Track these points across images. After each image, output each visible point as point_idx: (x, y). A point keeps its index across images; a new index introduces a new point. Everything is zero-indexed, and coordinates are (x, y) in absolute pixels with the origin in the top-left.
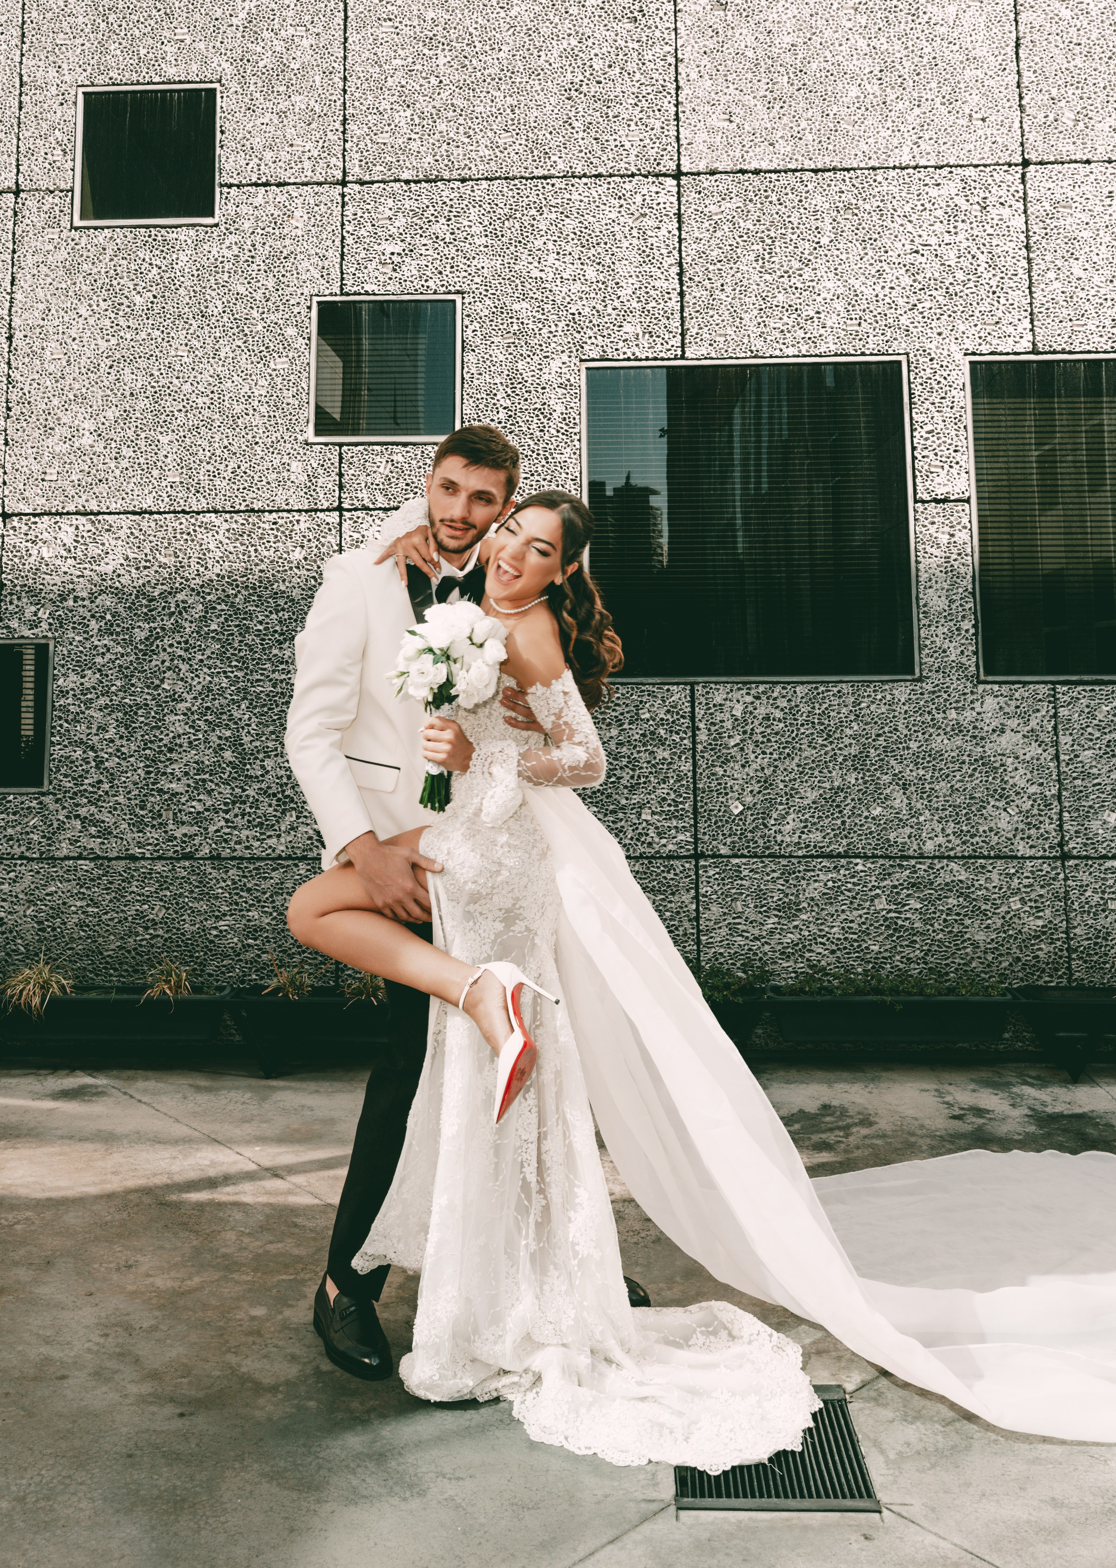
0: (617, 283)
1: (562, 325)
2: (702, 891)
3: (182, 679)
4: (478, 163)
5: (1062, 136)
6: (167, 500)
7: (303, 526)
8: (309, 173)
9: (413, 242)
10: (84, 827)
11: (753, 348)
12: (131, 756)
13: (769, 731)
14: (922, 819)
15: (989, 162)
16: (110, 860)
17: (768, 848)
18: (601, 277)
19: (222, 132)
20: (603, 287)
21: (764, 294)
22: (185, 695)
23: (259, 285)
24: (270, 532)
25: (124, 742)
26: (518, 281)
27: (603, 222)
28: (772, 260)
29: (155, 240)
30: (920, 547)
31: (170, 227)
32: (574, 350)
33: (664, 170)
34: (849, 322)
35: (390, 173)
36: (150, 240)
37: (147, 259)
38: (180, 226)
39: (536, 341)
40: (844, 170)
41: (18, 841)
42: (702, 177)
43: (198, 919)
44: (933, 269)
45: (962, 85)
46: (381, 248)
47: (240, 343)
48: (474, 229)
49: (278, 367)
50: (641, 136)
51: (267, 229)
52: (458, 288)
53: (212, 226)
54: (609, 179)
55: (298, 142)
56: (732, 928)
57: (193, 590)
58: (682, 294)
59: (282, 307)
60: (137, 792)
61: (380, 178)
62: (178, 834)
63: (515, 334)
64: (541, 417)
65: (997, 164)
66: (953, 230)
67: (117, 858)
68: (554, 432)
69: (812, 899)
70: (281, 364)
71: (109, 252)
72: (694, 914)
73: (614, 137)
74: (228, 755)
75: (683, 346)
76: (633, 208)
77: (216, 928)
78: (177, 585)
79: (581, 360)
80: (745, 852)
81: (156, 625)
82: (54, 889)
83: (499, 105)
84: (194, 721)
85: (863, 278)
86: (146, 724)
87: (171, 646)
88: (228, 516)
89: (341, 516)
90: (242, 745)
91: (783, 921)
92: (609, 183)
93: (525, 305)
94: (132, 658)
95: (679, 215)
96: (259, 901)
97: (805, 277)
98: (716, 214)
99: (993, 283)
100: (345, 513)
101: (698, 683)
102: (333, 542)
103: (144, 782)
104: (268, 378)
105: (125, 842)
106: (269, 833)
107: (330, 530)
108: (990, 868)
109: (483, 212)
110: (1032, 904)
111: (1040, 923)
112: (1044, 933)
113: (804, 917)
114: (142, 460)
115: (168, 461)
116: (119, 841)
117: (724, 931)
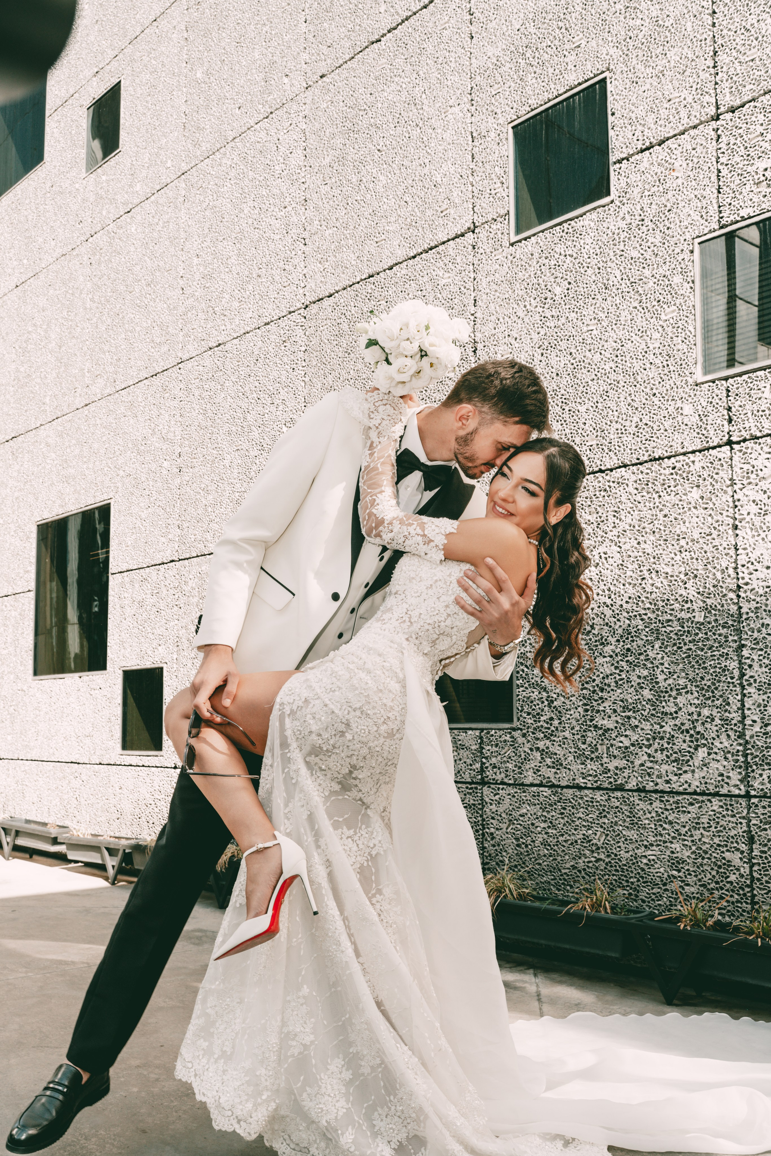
3: (607, 624)
7: (698, 466)
8: (686, 121)
10: (542, 758)
12: (572, 696)
16: (563, 788)
19: (613, 114)
22: (610, 638)
24: (670, 477)
29: (567, 233)
31: (578, 217)
35: (757, 91)
36: (564, 234)
37: (562, 252)
38: (585, 214)
41: (499, 769)
46: (754, 168)
47: (636, 304)
49: (669, 317)
51: (653, 189)
53: (609, 204)
55: (675, 94)
57: (611, 541)
59: (668, 259)
60: (578, 728)
61: (750, 98)
62: (611, 767)
67: (568, 787)
70: (671, 313)
71: (536, 255)
74: (647, 693)
77: (645, 856)
78: (599, 538)
82: (525, 811)
84: (618, 662)
88: (635, 468)
89: (732, 449)
90: (657, 683)
96: (679, 834)
100: (734, 446)
102: (725, 477)
103: (583, 719)
104: (660, 329)
105: (572, 773)
106: (684, 769)
107: (722, 465)
114: (567, 431)
115: (586, 427)
116: (568, 772)
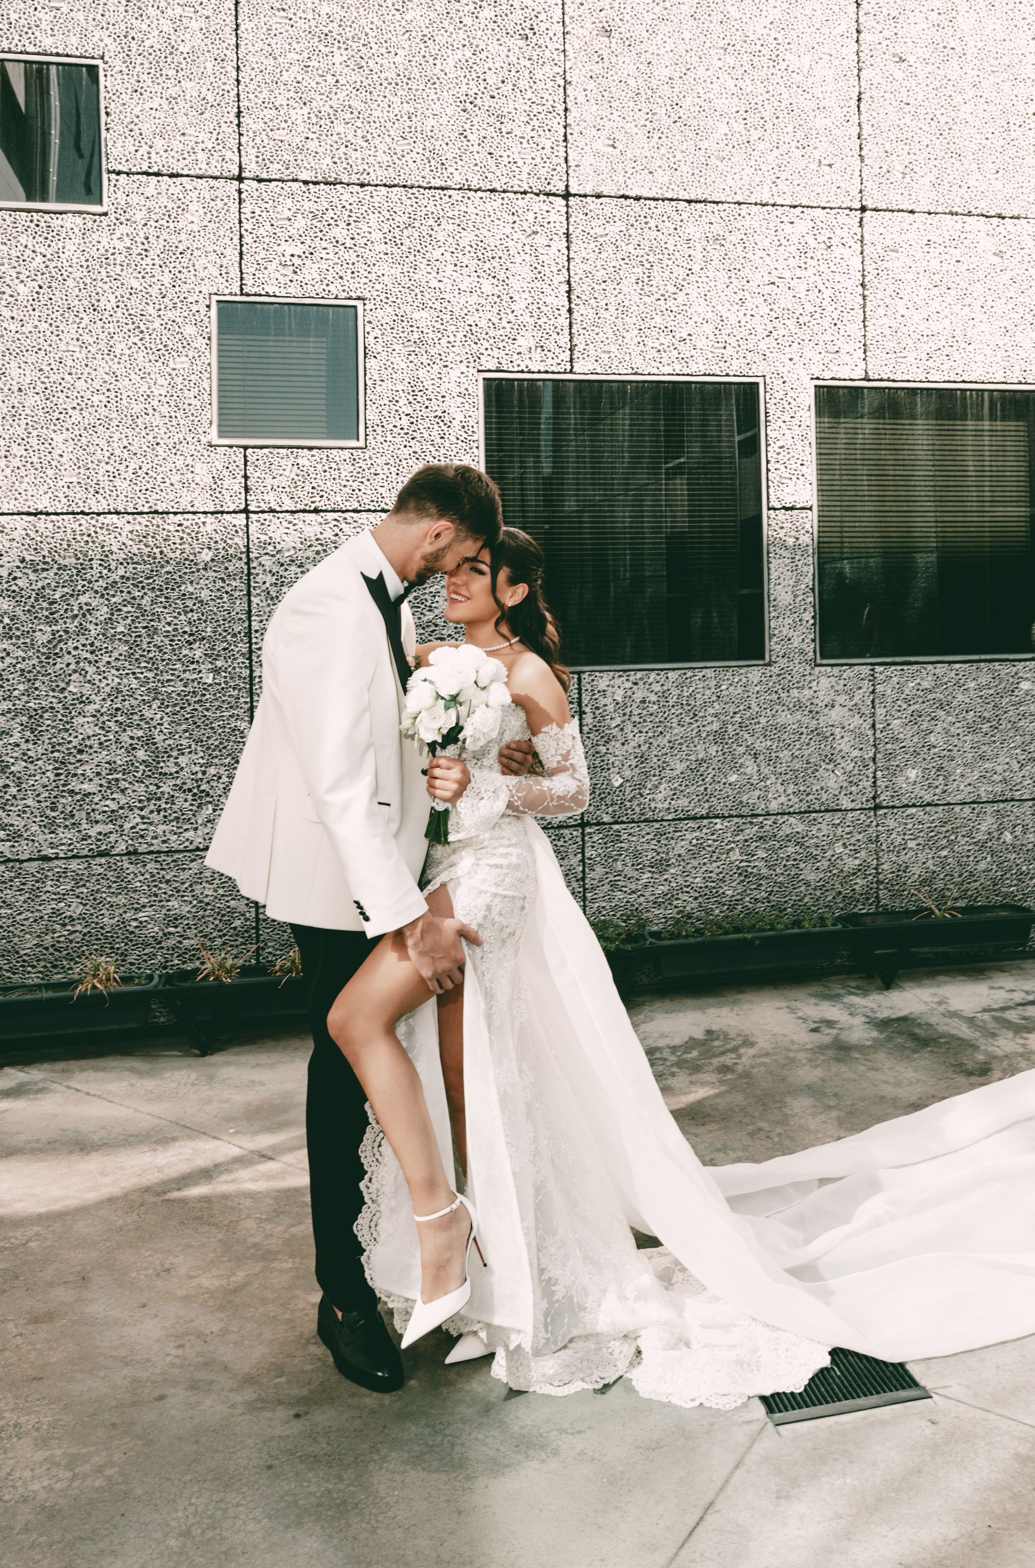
0: (512, 298)
1: (460, 335)
2: (588, 855)
3: (89, 682)
4: (376, 169)
5: (893, 186)
6: (64, 500)
7: (209, 528)
8: (204, 166)
9: (313, 245)
11: (634, 366)
12: (39, 760)
13: (645, 712)
14: (768, 783)
15: (834, 205)
16: (22, 862)
17: (643, 814)
18: (496, 291)
19: (108, 114)
20: (498, 300)
21: (643, 315)
22: (93, 697)
23: (155, 280)
24: (176, 534)
25: (31, 746)
26: (417, 291)
27: (498, 237)
28: (651, 283)
29: (38, 226)
30: (772, 549)
31: (55, 213)
32: (472, 360)
33: (553, 190)
34: (716, 345)
35: (287, 172)
36: (32, 225)
37: (31, 246)
38: (66, 212)
39: (435, 350)
40: (714, 202)
42: (588, 200)
43: (117, 912)
44: (785, 300)
45: (814, 132)
46: (281, 249)
47: (136, 340)
48: (373, 235)
49: (178, 366)
50: (533, 155)
51: (161, 222)
52: (359, 294)
53: (101, 215)
54: (503, 195)
55: (191, 131)
56: (613, 884)
57: (96, 592)
58: (570, 311)
59: (179, 305)
60: (46, 795)
61: (278, 177)
62: (93, 832)
63: (415, 342)
64: (441, 424)
65: (840, 208)
66: (803, 266)
67: (30, 860)
68: (453, 439)
69: (679, 856)
70: (181, 363)
72: (581, 875)
73: (507, 153)
74: (141, 754)
75: (571, 361)
76: (525, 225)
77: (136, 919)
78: (79, 587)
79: (478, 371)
80: (625, 819)
81: (59, 627)
83: (396, 111)
84: (103, 723)
85: (727, 305)
86: (53, 727)
87: (76, 648)
88: (130, 517)
89: (249, 517)
90: (154, 744)
91: (655, 876)
92: (503, 198)
93: (424, 314)
94: (34, 661)
95: (567, 235)
96: (178, 892)
97: (680, 301)
98: (601, 236)
99: (836, 316)
100: (251, 515)
101: (584, 672)
102: (241, 543)
103: (54, 784)
104: (167, 377)
105: (37, 844)
106: (185, 827)
107: (237, 532)
108: (820, 820)
109: (382, 218)
110: (851, 847)
111: (857, 862)
112: (859, 870)
113: (673, 871)
114: (35, 459)
115: (63, 460)
116: (30, 843)
117: (607, 887)
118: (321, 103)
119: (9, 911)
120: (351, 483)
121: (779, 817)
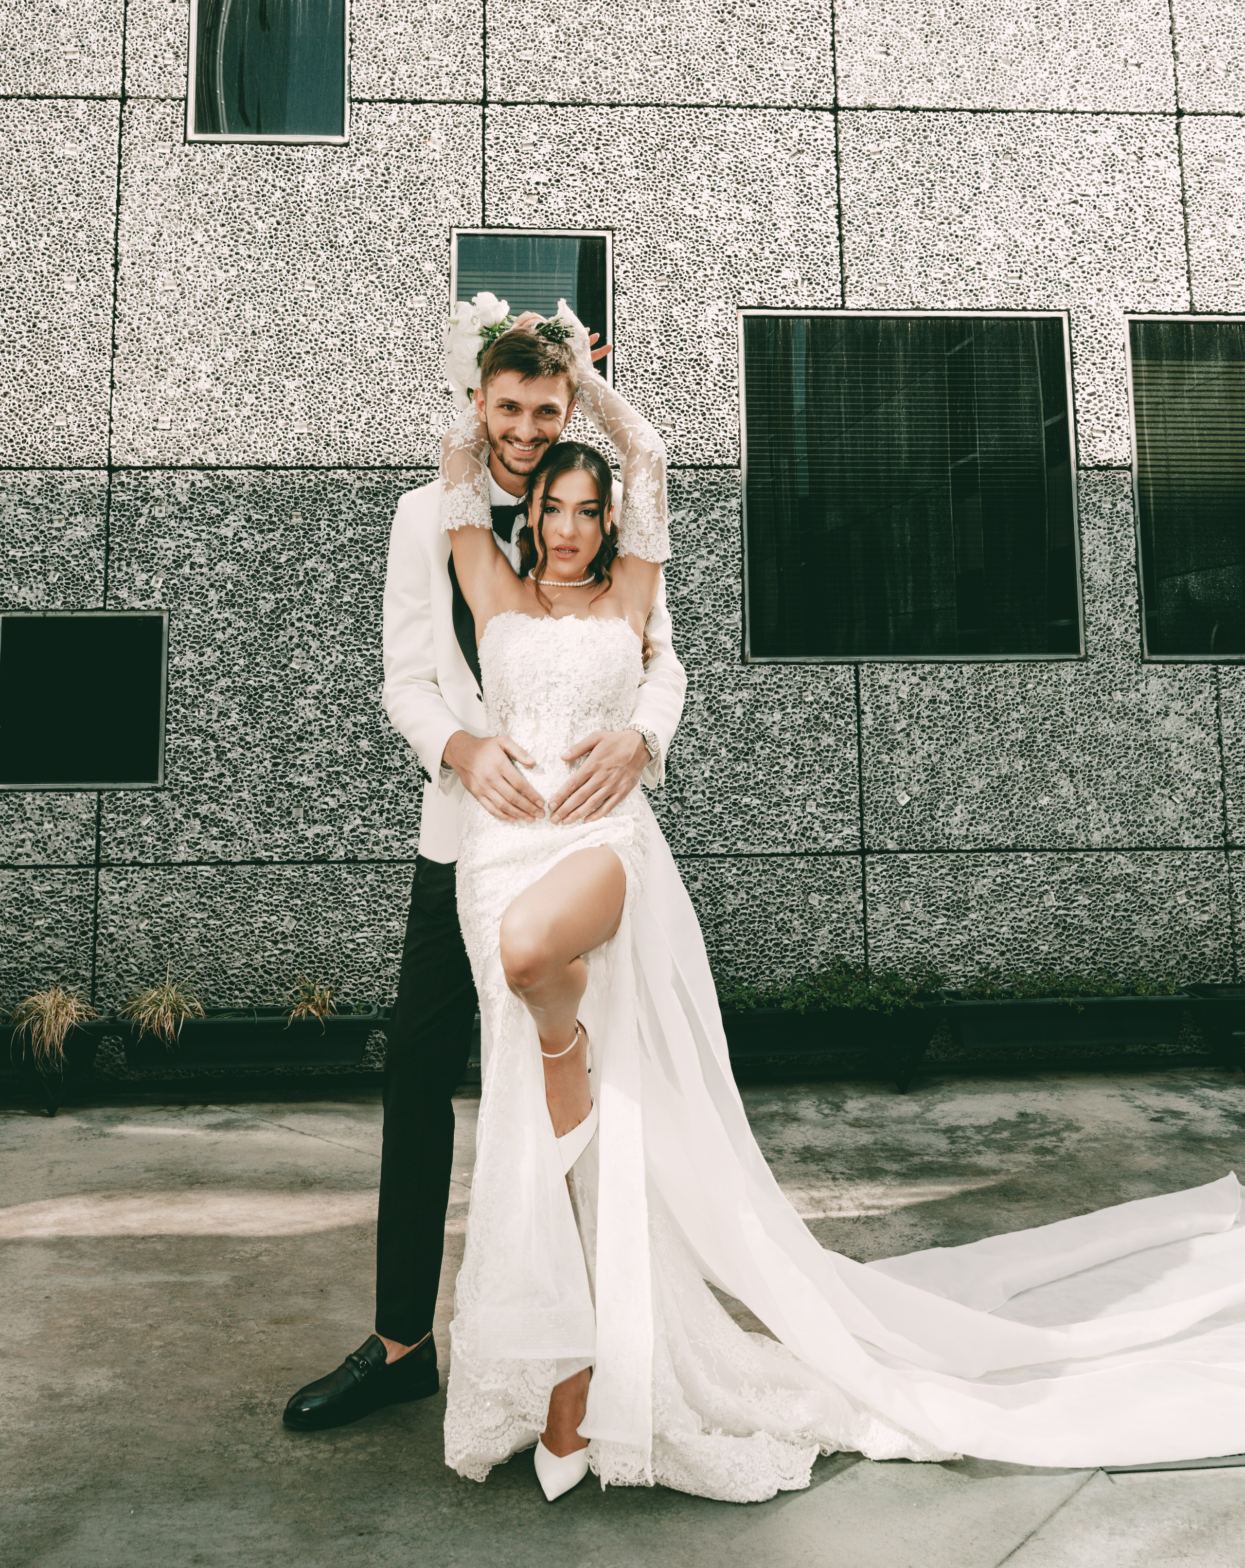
0: (775, 225)
1: (718, 267)
2: (869, 890)
3: (312, 658)
4: (628, 87)
5: (1214, 86)
6: (294, 453)
8: (448, 91)
9: (559, 172)
10: (203, 828)
11: (914, 300)
12: (256, 746)
13: (935, 714)
14: (1089, 808)
15: (1144, 110)
16: (234, 864)
17: (935, 842)
18: (758, 217)
19: (352, 40)
20: (760, 228)
21: (924, 242)
22: (316, 676)
23: (393, 213)
25: (249, 730)
26: (671, 219)
27: (759, 157)
28: (932, 205)
29: (278, 159)
30: (1084, 517)
31: (296, 145)
32: (731, 295)
33: (821, 104)
34: (1010, 274)
35: (534, 94)
36: (273, 158)
37: (270, 181)
38: (306, 144)
39: (691, 285)
40: (1003, 111)
41: (130, 844)
42: (860, 113)
43: (333, 930)
44: (1091, 221)
45: (1117, 28)
46: (525, 177)
47: (373, 278)
48: (624, 159)
49: (416, 306)
50: (797, 66)
51: (402, 151)
52: (607, 224)
53: (341, 146)
54: (764, 111)
55: (435, 55)
56: (901, 931)
57: (323, 556)
58: (841, 238)
59: (419, 239)
60: (263, 787)
61: (523, 99)
62: (310, 834)
63: (668, 276)
64: (697, 368)
65: (1152, 113)
66: (1111, 181)
67: (243, 863)
68: (711, 385)
69: (981, 897)
70: (419, 302)
71: (227, 171)
72: (861, 916)
73: (769, 65)
74: (364, 744)
75: (843, 295)
76: (790, 143)
77: (353, 941)
78: (306, 551)
79: (739, 308)
80: (913, 847)
81: (283, 595)
82: (170, 899)
83: (649, 25)
84: (326, 706)
85: (1023, 228)
86: (273, 709)
87: (300, 619)
88: (361, 473)
90: (379, 732)
91: (952, 921)
92: (765, 115)
93: (678, 245)
94: (257, 633)
95: (837, 153)
96: (399, 910)
97: (965, 224)
98: (875, 153)
99: (1151, 238)
101: (862, 663)
103: (271, 775)
104: (404, 318)
105: (250, 844)
106: (409, 832)
108: (1157, 860)
109: (633, 141)
110: (1198, 898)
111: (1206, 917)
112: (1209, 928)
113: (973, 916)
114: (265, 408)
115: (295, 409)
116: (244, 843)
117: (892, 933)
118: (570, 20)
119: (218, 923)
120: (597, 435)
121: (1103, 854)
